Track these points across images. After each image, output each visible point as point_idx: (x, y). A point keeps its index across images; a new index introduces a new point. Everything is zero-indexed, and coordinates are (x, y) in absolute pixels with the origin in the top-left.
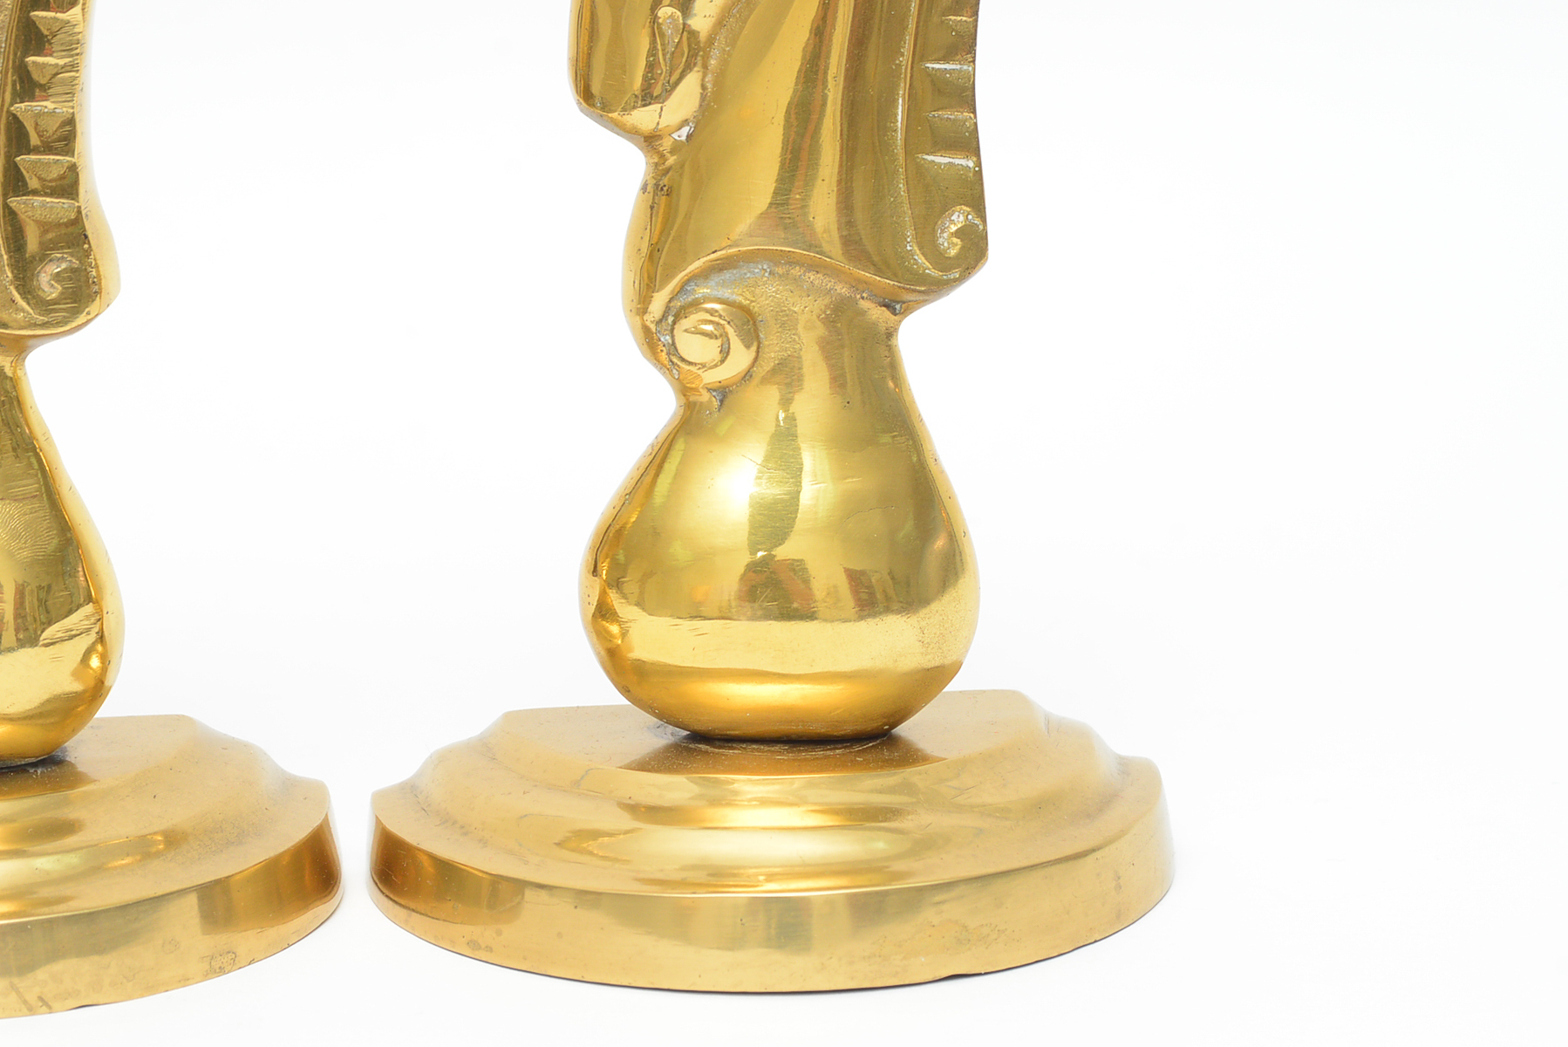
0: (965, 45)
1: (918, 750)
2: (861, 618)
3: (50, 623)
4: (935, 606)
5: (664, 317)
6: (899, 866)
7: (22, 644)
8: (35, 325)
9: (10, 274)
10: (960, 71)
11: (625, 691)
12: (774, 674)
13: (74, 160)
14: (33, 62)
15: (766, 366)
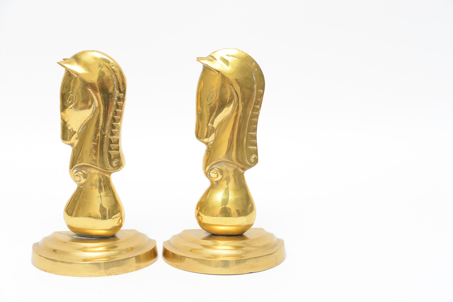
0: (255, 130)
1: (247, 237)
2: (238, 217)
3: (114, 215)
4: (249, 215)
5: (208, 170)
6: (243, 256)
7: (109, 218)
8: (112, 170)
9: (108, 162)
10: (254, 134)
11: (202, 227)
12: (224, 225)
13: (119, 145)
14: (113, 131)
15: (224, 178)
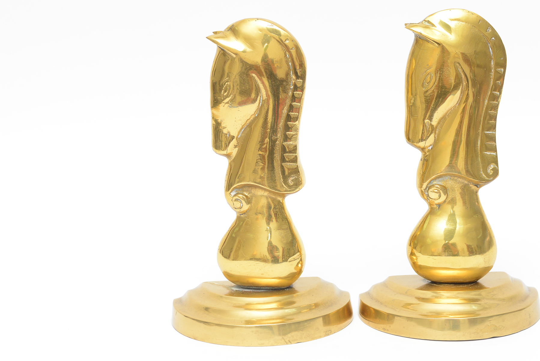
0: (494, 127)
1: (483, 286)
2: (470, 256)
3: (290, 257)
4: (487, 253)
5: (426, 188)
6: (478, 313)
7: (283, 261)
8: (288, 191)
9: (282, 180)
10: (492, 133)
11: (417, 272)
12: (451, 268)
13: (296, 155)
14: (288, 133)
15: (449, 199)
